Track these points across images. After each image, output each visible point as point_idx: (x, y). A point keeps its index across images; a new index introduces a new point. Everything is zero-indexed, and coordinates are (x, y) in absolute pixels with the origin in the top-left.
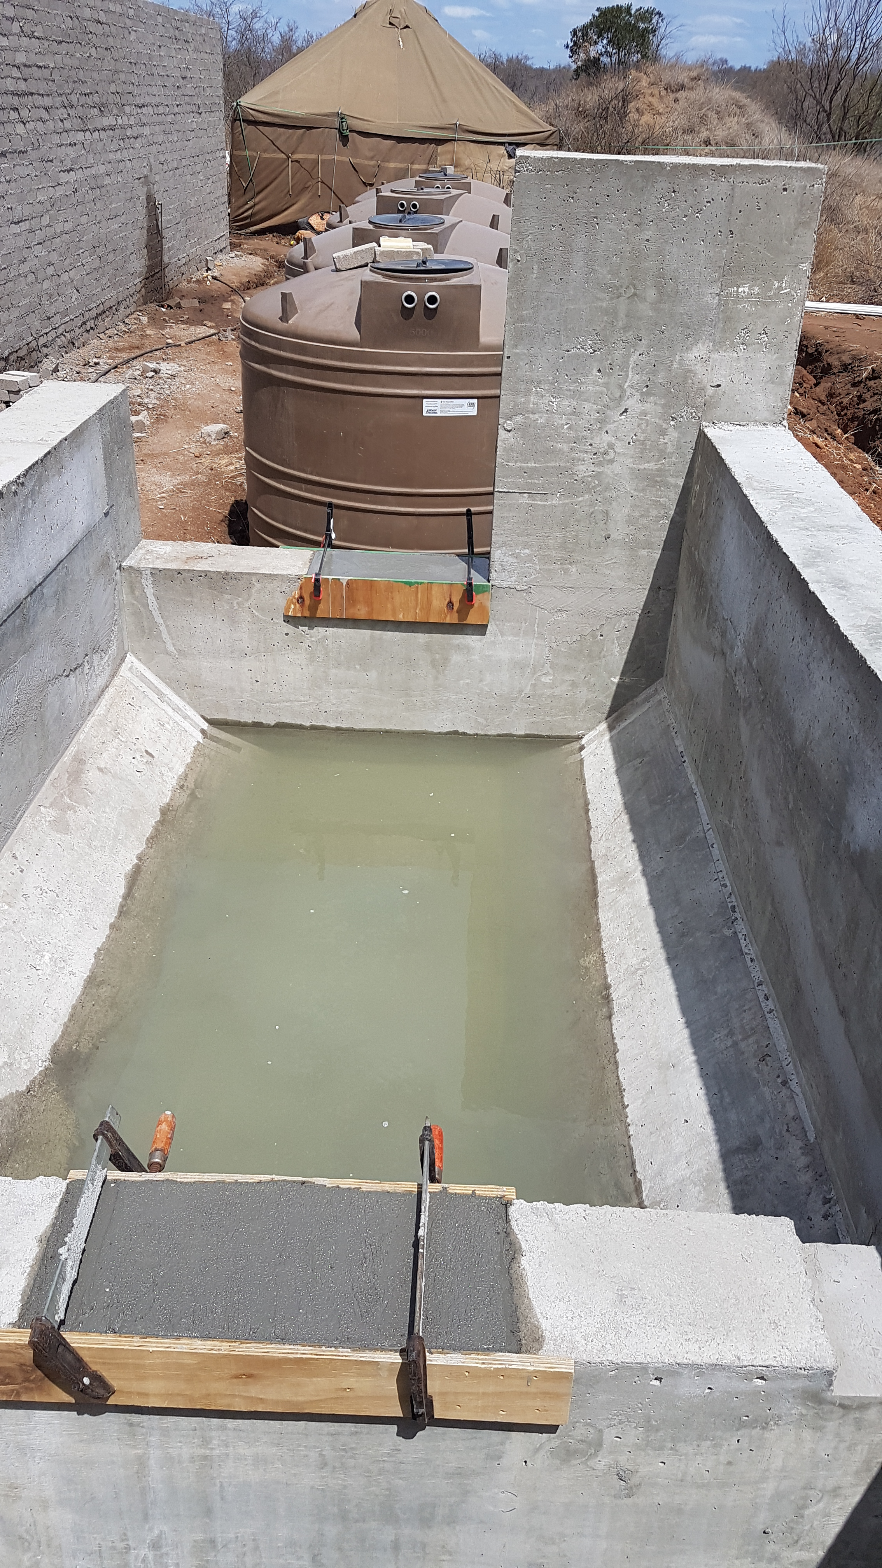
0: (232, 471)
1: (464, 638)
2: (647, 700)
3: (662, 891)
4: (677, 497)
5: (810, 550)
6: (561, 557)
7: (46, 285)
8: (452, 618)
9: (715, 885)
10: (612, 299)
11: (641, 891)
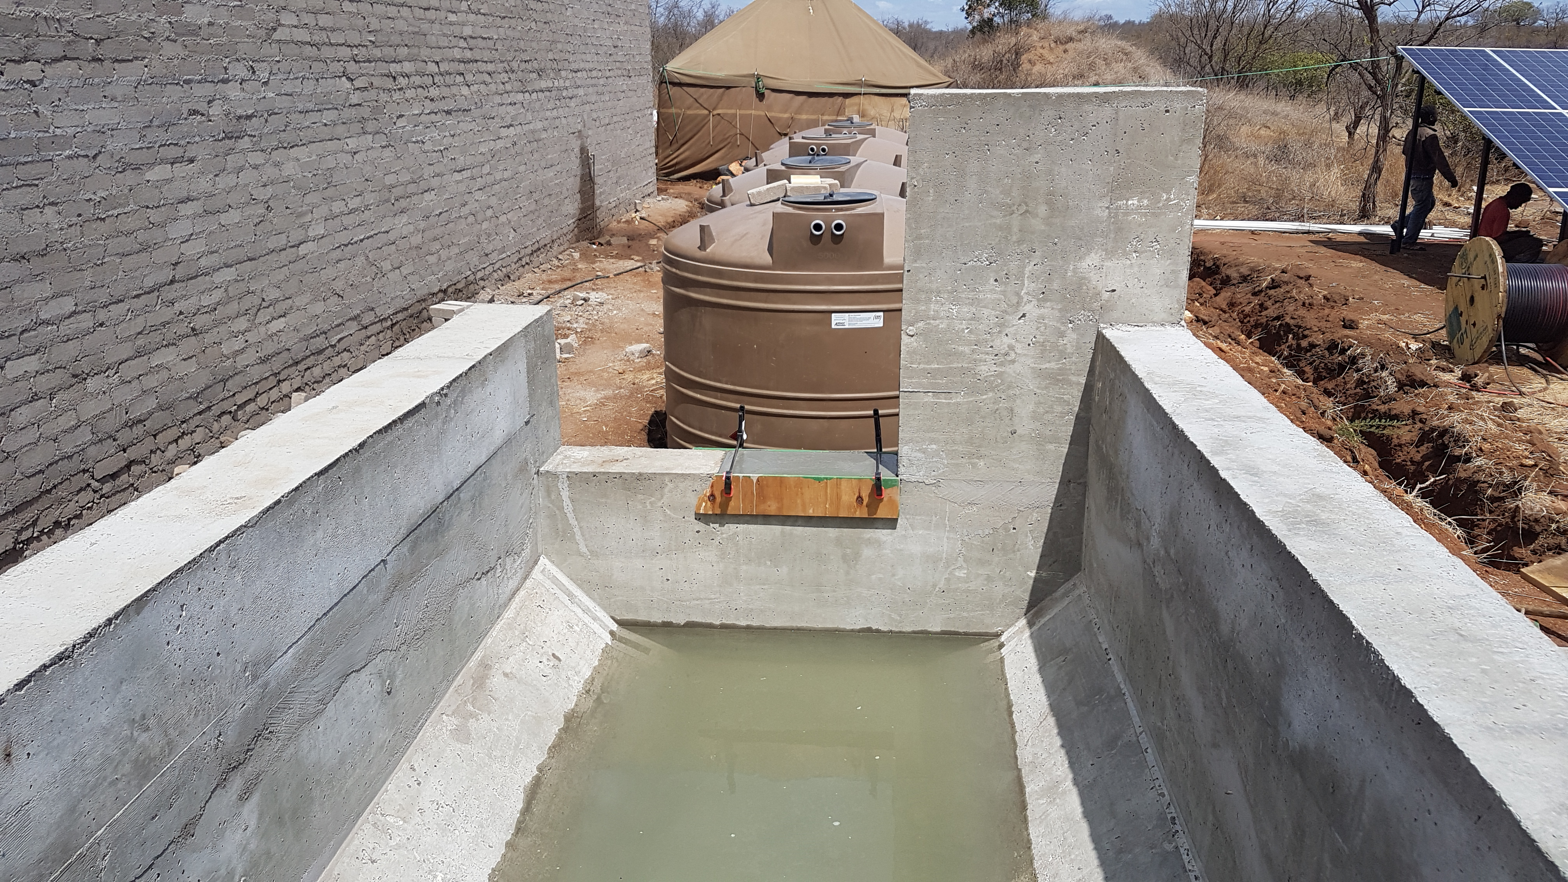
0: (653, 385)
1: (874, 532)
2: (1066, 594)
3: (1096, 803)
4: (1080, 394)
5: (1217, 439)
6: (968, 452)
7: (485, 225)
8: (861, 513)
9: (1152, 794)
10: (1005, 216)
11: (1073, 802)
